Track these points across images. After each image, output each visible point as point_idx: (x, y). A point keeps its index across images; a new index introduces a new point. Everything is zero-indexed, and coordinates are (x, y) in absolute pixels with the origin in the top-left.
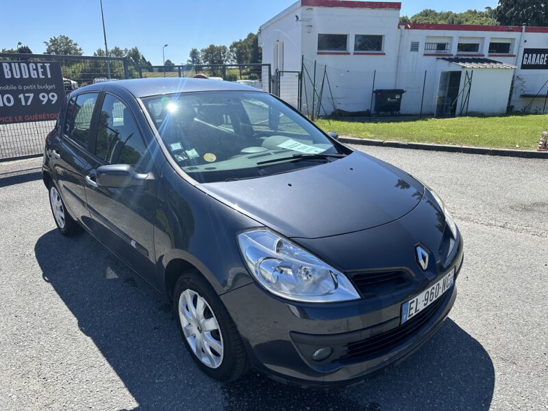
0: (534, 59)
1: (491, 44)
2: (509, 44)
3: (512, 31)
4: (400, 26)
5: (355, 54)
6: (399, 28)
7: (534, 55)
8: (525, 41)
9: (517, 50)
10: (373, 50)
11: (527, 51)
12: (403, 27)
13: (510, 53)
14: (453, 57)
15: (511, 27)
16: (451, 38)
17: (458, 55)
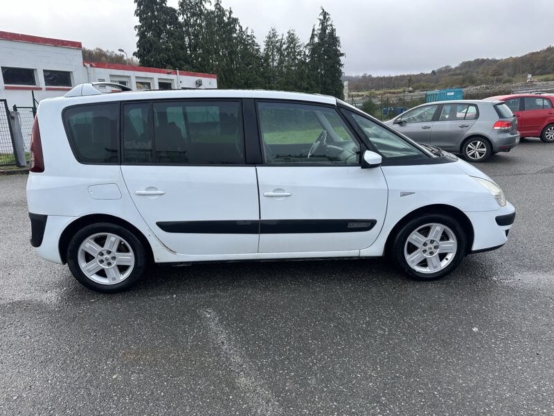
1: (160, 84)
2: (170, 84)
3: (170, 73)
4: (85, 64)
5: (47, 89)
6: (84, 66)
8: (181, 82)
10: (64, 85)
12: (88, 65)
15: (169, 71)
16: (129, 77)
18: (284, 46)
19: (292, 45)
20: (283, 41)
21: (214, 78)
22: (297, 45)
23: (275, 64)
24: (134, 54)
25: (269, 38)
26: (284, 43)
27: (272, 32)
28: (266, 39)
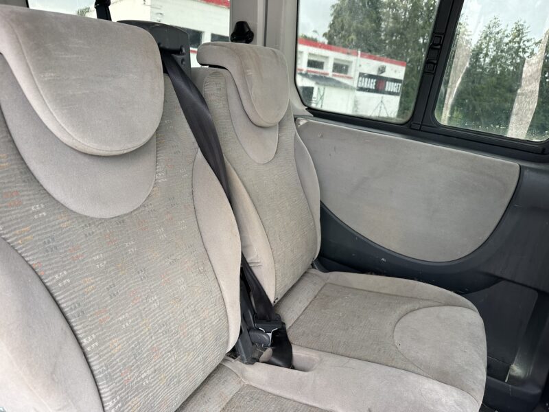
0: (366, 83)
1: (335, 65)
2: (347, 66)
3: (350, 54)
7: (366, 79)
8: (360, 66)
9: (353, 72)
11: (361, 75)
13: (348, 75)
14: (303, 72)
15: (349, 51)
17: (308, 71)
18: (506, 40)
19: (517, 39)
20: (506, 33)
21: (402, 65)
22: (524, 39)
23: (488, 60)
24: (325, 35)
25: (489, 28)
26: (507, 36)
27: (494, 21)
28: (485, 29)
